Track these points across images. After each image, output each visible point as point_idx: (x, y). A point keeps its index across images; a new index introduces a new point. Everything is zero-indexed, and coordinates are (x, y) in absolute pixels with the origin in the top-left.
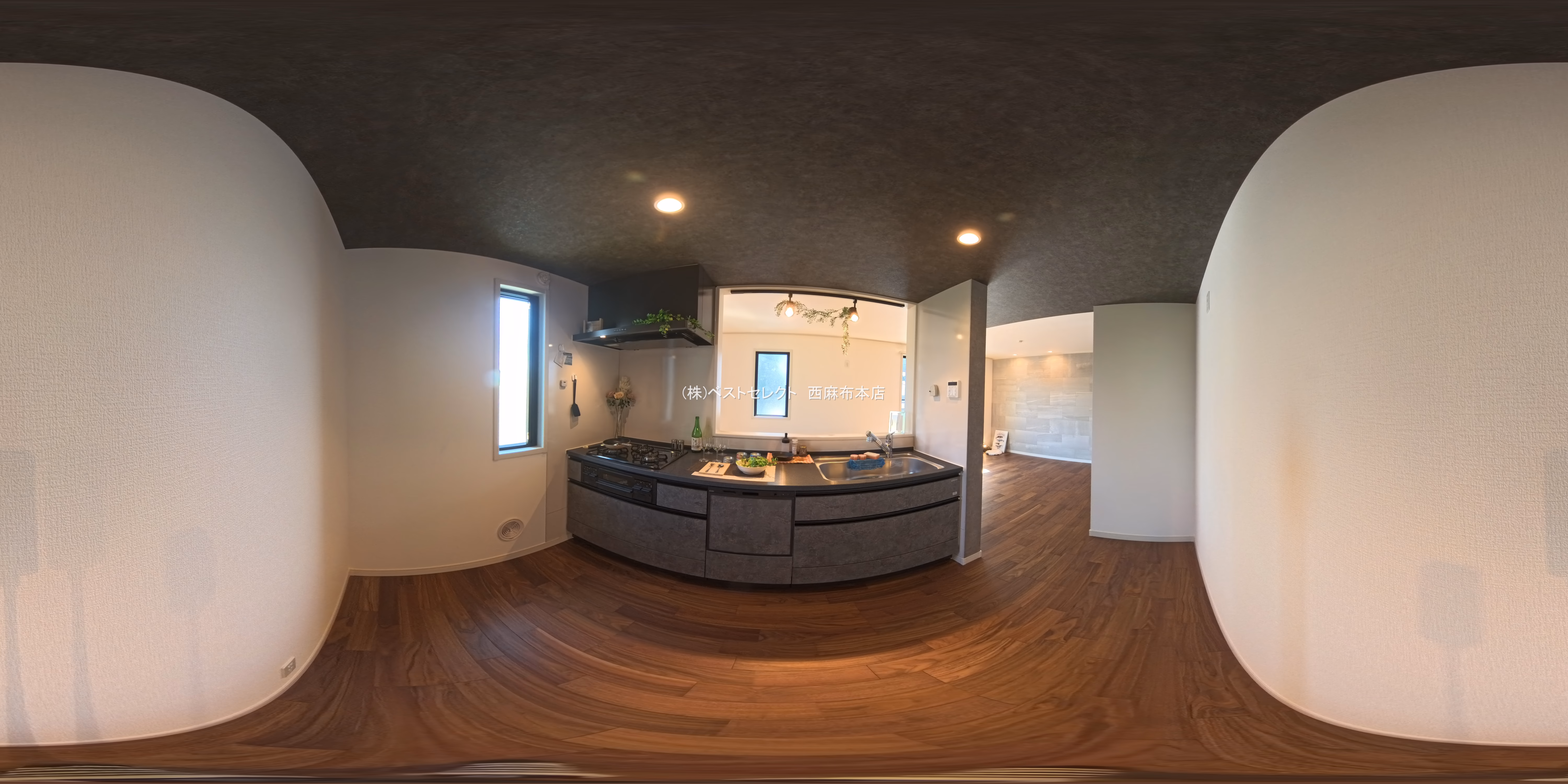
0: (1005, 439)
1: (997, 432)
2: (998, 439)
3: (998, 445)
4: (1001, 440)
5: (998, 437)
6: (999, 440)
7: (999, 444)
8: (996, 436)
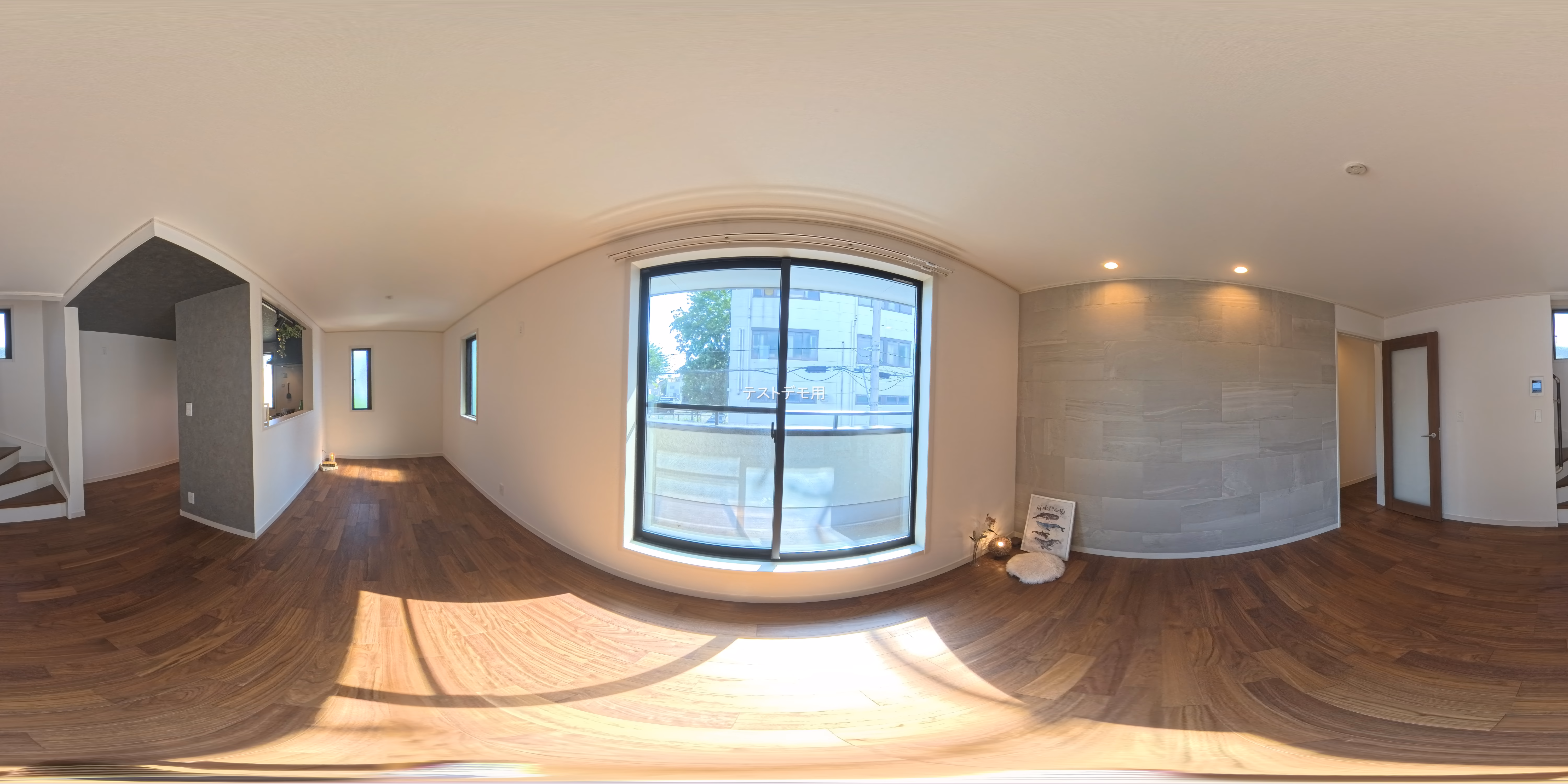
0: (1067, 522)
1: (1037, 502)
2: (1042, 520)
3: (1043, 538)
4: (1054, 526)
5: (1042, 515)
6: (1047, 526)
7: (1045, 535)
8: (1032, 511)
